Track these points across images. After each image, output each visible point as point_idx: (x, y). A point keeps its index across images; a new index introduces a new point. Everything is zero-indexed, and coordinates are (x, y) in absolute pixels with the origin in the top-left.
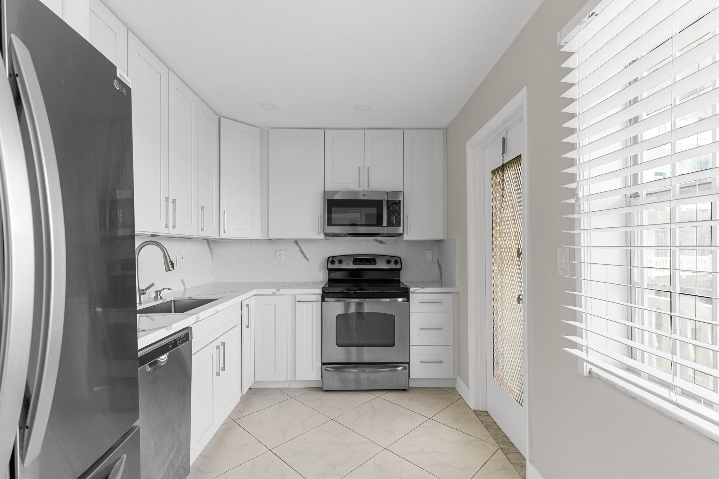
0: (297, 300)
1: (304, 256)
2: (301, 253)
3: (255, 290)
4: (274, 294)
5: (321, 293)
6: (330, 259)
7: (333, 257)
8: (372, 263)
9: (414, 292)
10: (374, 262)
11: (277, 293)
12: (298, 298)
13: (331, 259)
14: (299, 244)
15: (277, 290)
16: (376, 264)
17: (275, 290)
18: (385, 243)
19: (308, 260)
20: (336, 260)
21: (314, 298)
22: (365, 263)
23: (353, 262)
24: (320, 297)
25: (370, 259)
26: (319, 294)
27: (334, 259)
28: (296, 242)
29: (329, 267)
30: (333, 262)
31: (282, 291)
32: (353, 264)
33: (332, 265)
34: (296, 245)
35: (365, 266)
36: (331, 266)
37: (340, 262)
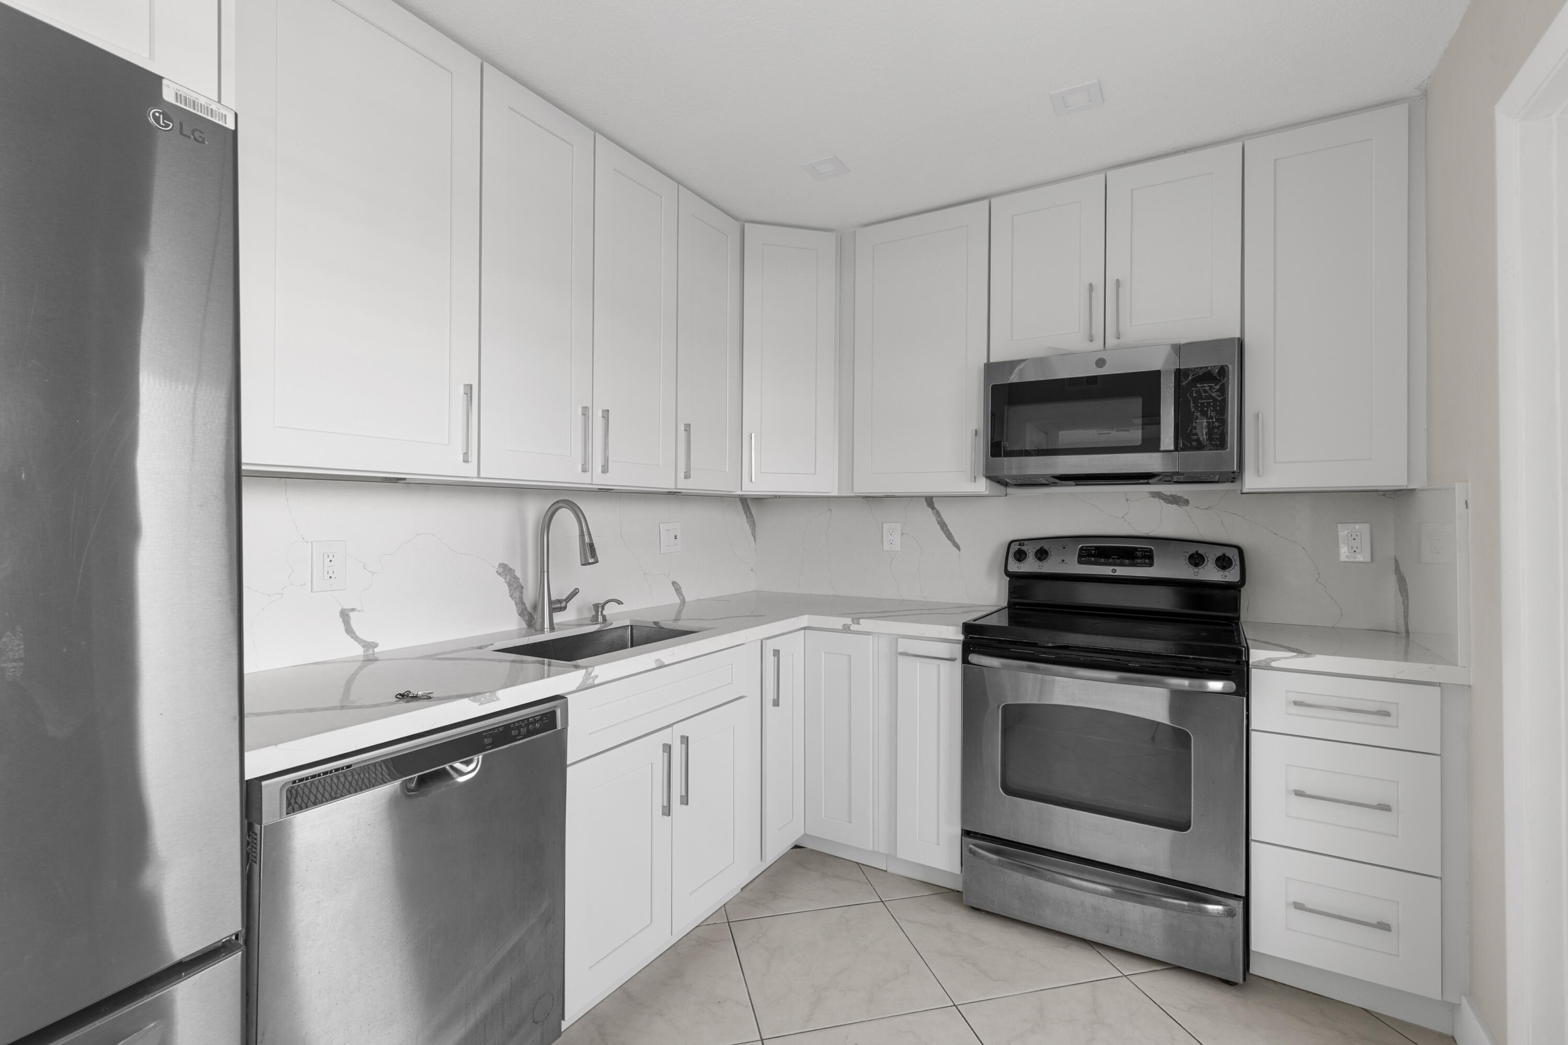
0: (900, 650)
1: (949, 536)
2: (942, 529)
3: (807, 616)
4: (846, 629)
5: (961, 637)
6: (1015, 548)
7: (1021, 542)
8: (1139, 561)
9: (1266, 666)
10: (1147, 558)
11: (853, 628)
12: (904, 645)
13: (1017, 548)
14: (936, 505)
15: (853, 620)
16: (1151, 565)
17: (848, 621)
18: (1187, 502)
19: (958, 547)
20: (1030, 550)
21: (942, 650)
22: (1118, 561)
23: (1080, 556)
24: (958, 650)
25: (1135, 549)
26: (957, 642)
27: (1024, 548)
28: (930, 501)
29: (1010, 569)
30: (1020, 556)
31: (866, 624)
32: (1080, 562)
33: (1018, 564)
34: (930, 510)
35: (1114, 571)
36: (1014, 567)
37: (1042, 555)
